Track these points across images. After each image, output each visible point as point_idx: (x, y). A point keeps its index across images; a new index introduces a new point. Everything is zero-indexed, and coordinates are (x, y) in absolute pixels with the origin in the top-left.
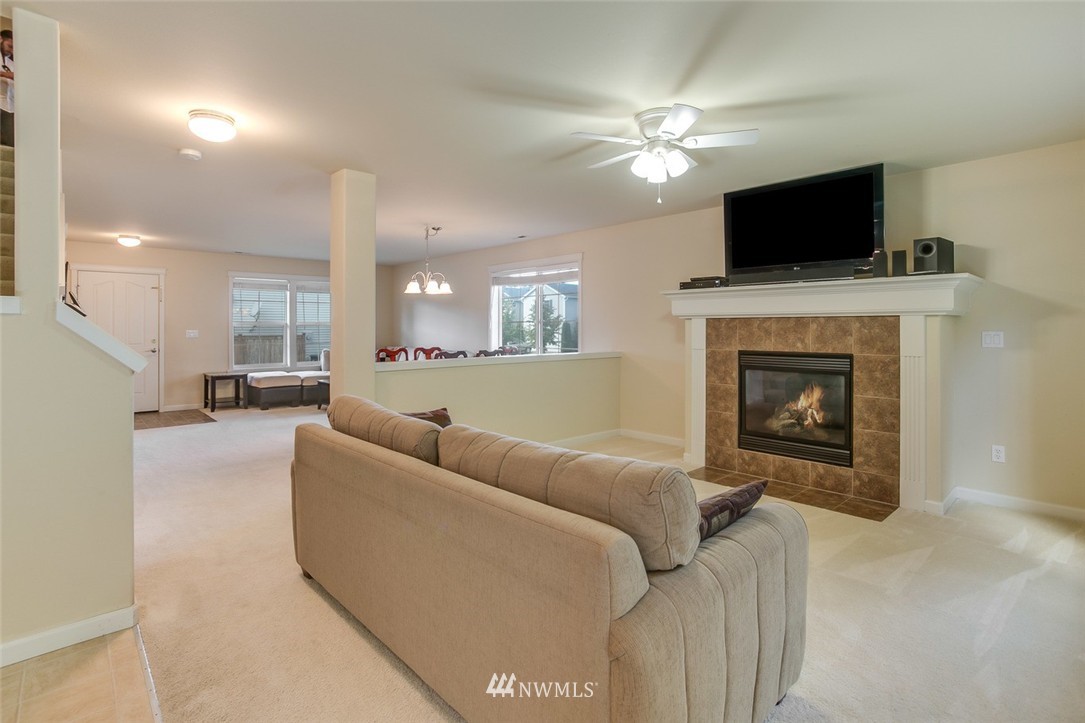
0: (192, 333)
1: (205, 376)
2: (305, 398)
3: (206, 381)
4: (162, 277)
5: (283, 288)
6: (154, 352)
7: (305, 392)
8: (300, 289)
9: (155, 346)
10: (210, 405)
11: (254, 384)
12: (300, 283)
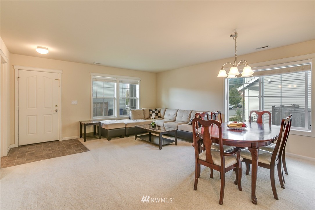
0: (74, 102)
1: (80, 123)
2: (127, 134)
3: (81, 125)
4: (60, 75)
5: (114, 81)
6: (56, 111)
7: (127, 130)
8: (121, 82)
9: (57, 108)
10: (83, 137)
11: (103, 127)
12: (121, 79)
